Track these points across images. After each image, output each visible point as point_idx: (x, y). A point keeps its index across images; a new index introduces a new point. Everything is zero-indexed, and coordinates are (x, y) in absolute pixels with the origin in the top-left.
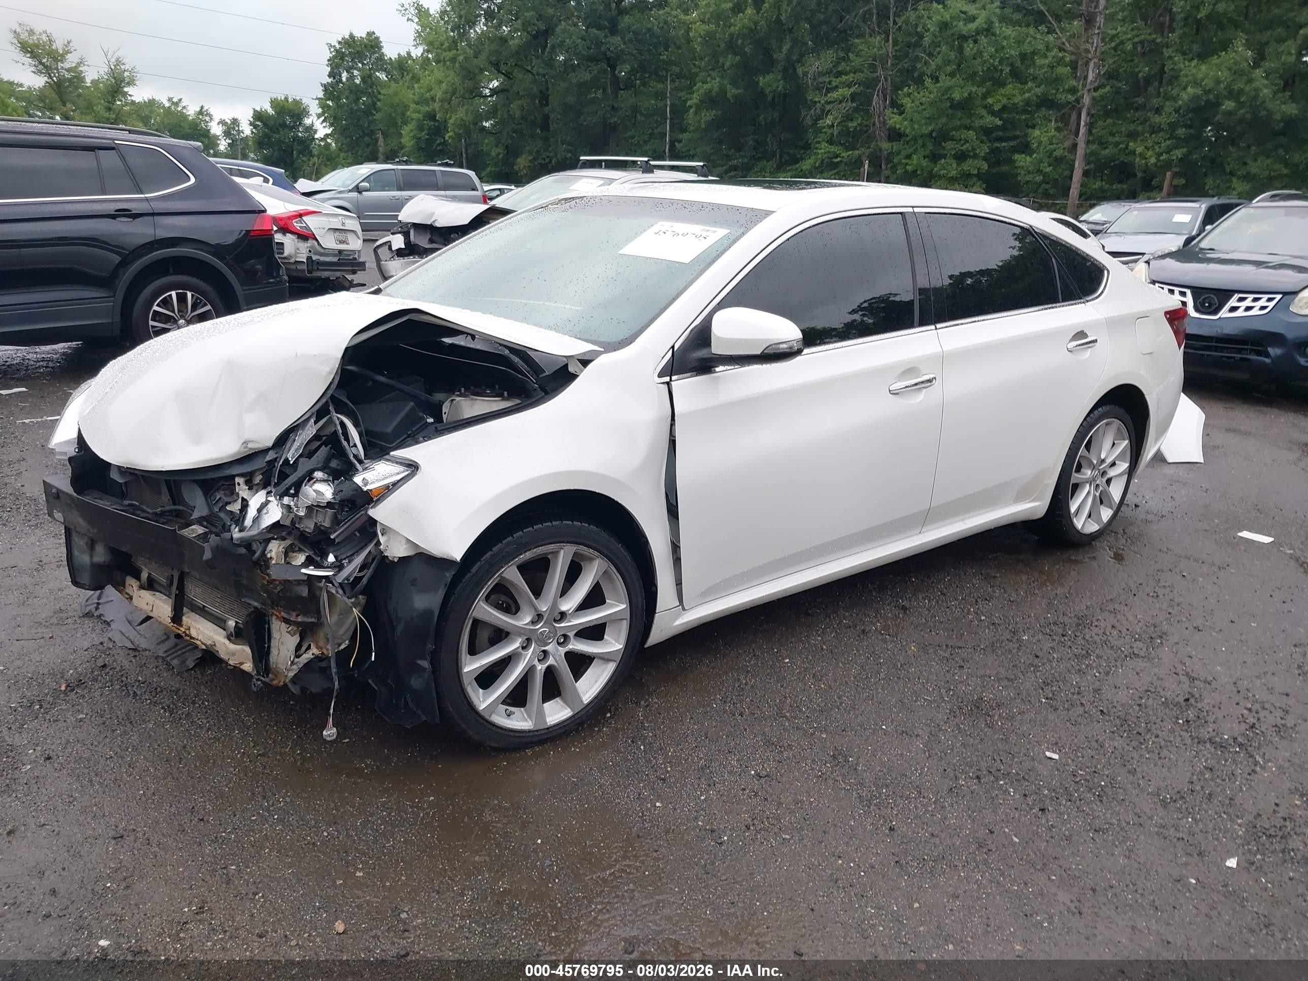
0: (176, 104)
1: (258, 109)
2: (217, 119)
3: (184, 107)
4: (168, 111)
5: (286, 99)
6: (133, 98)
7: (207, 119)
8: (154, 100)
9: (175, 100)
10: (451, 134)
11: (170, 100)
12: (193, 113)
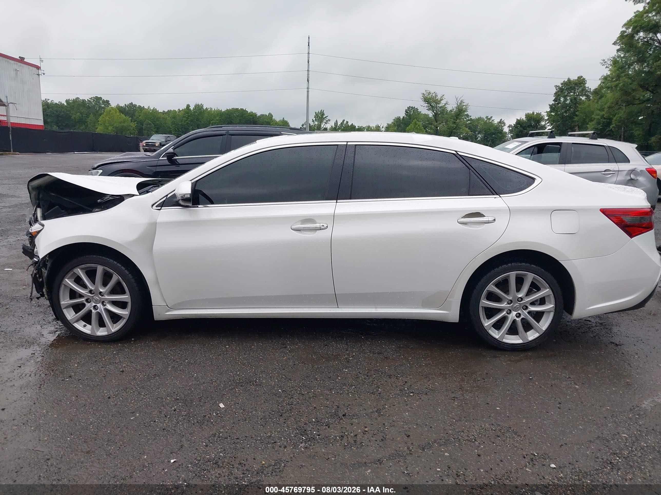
0: (490, 119)
1: (519, 119)
2: (507, 125)
3: (493, 120)
4: (485, 123)
5: (533, 113)
6: (471, 117)
7: (503, 125)
8: (480, 118)
9: (489, 117)
10: (614, 125)
11: (487, 117)
12: (497, 122)
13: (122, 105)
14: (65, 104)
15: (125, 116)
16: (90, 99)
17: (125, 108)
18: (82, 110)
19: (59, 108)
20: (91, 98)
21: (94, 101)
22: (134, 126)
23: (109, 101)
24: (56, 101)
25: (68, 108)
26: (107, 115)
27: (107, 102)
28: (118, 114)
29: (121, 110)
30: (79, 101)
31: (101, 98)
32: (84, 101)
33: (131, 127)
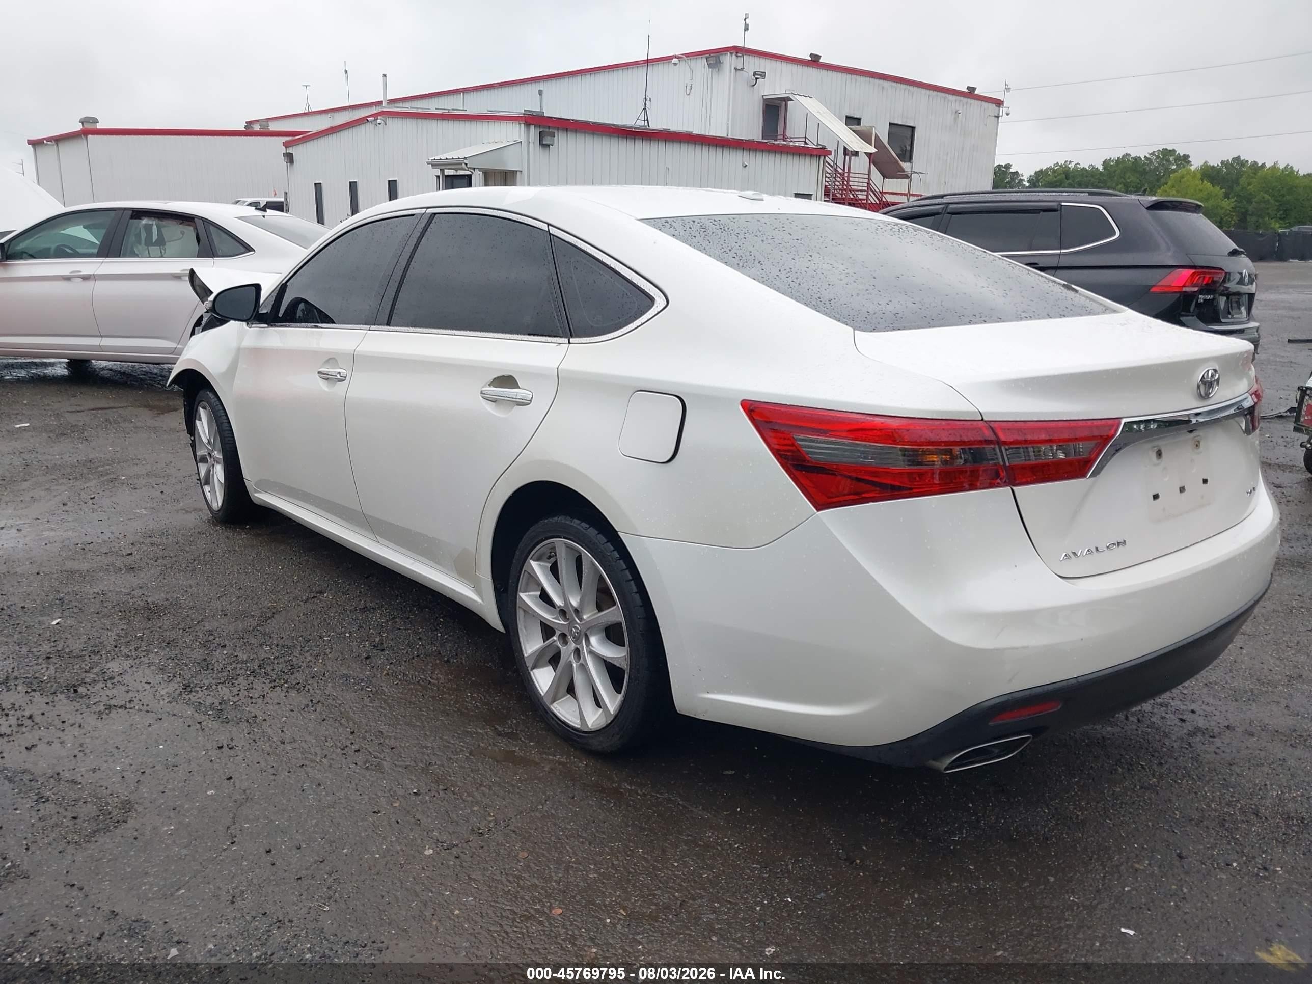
13: (1215, 162)
14: (1101, 168)
15: (1213, 186)
16: (1150, 154)
17: (1221, 169)
18: (1129, 178)
19: (1087, 176)
20: (1153, 154)
21: (1158, 157)
22: (1229, 208)
23: (1188, 156)
24: (1085, 164)
25: (1104, 175)
26: (1173, 187)
27: (1186, 158)
28: (1198, 182)
29: (1210, 174)
30: (1128, 160)
31: (1174, 151)
32: (1137, 159)
33: (1222, 208)
